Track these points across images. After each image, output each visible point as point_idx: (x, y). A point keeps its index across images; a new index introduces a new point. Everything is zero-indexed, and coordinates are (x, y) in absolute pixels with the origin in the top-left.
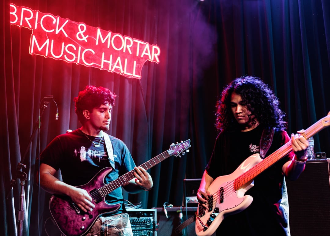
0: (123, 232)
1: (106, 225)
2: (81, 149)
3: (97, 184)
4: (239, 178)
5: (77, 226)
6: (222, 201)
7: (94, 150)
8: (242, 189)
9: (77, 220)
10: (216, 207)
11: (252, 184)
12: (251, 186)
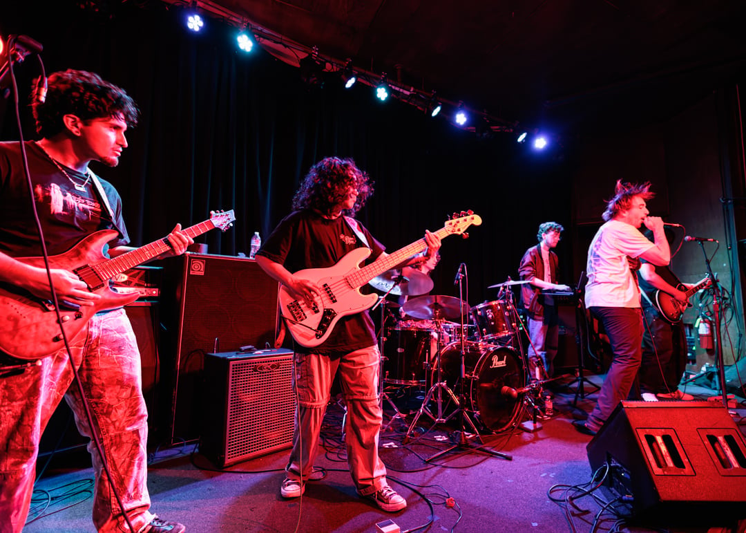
0: (128, 338)
1: (99, 328)
2: (52, 189)
3: (88, 258)
5: (45, 336)
7: (78, 197)
9: (44, 323)
10: (325, 308)
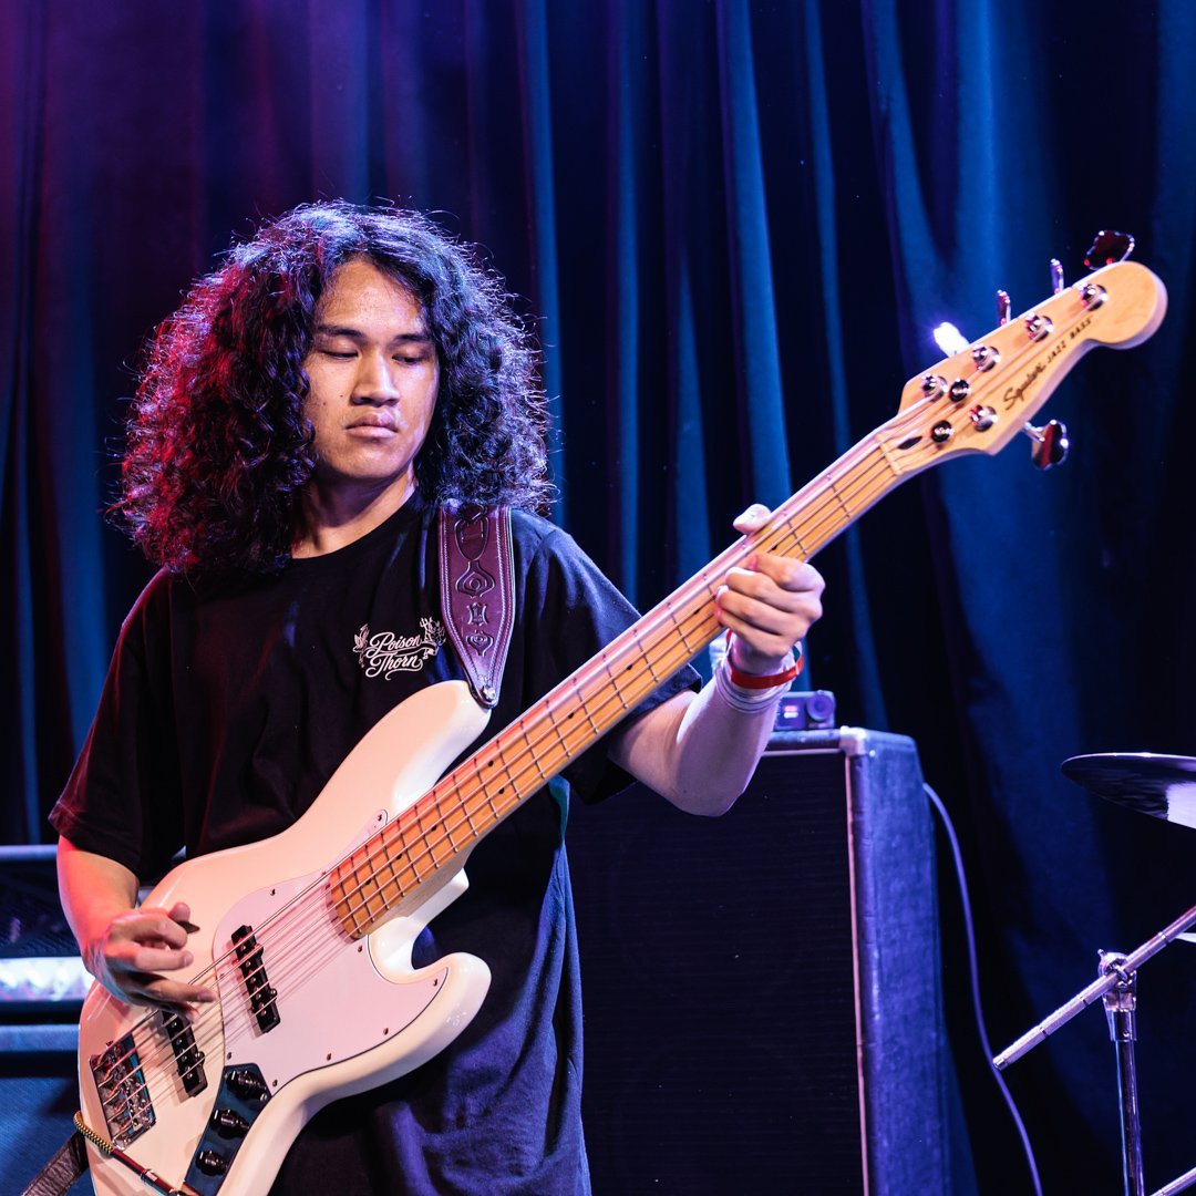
4: (345, 864)
6: (267, 1020)
8: (398, 921)
10: (230, 1063)
11: (461, 881)
12: (456, 888)
